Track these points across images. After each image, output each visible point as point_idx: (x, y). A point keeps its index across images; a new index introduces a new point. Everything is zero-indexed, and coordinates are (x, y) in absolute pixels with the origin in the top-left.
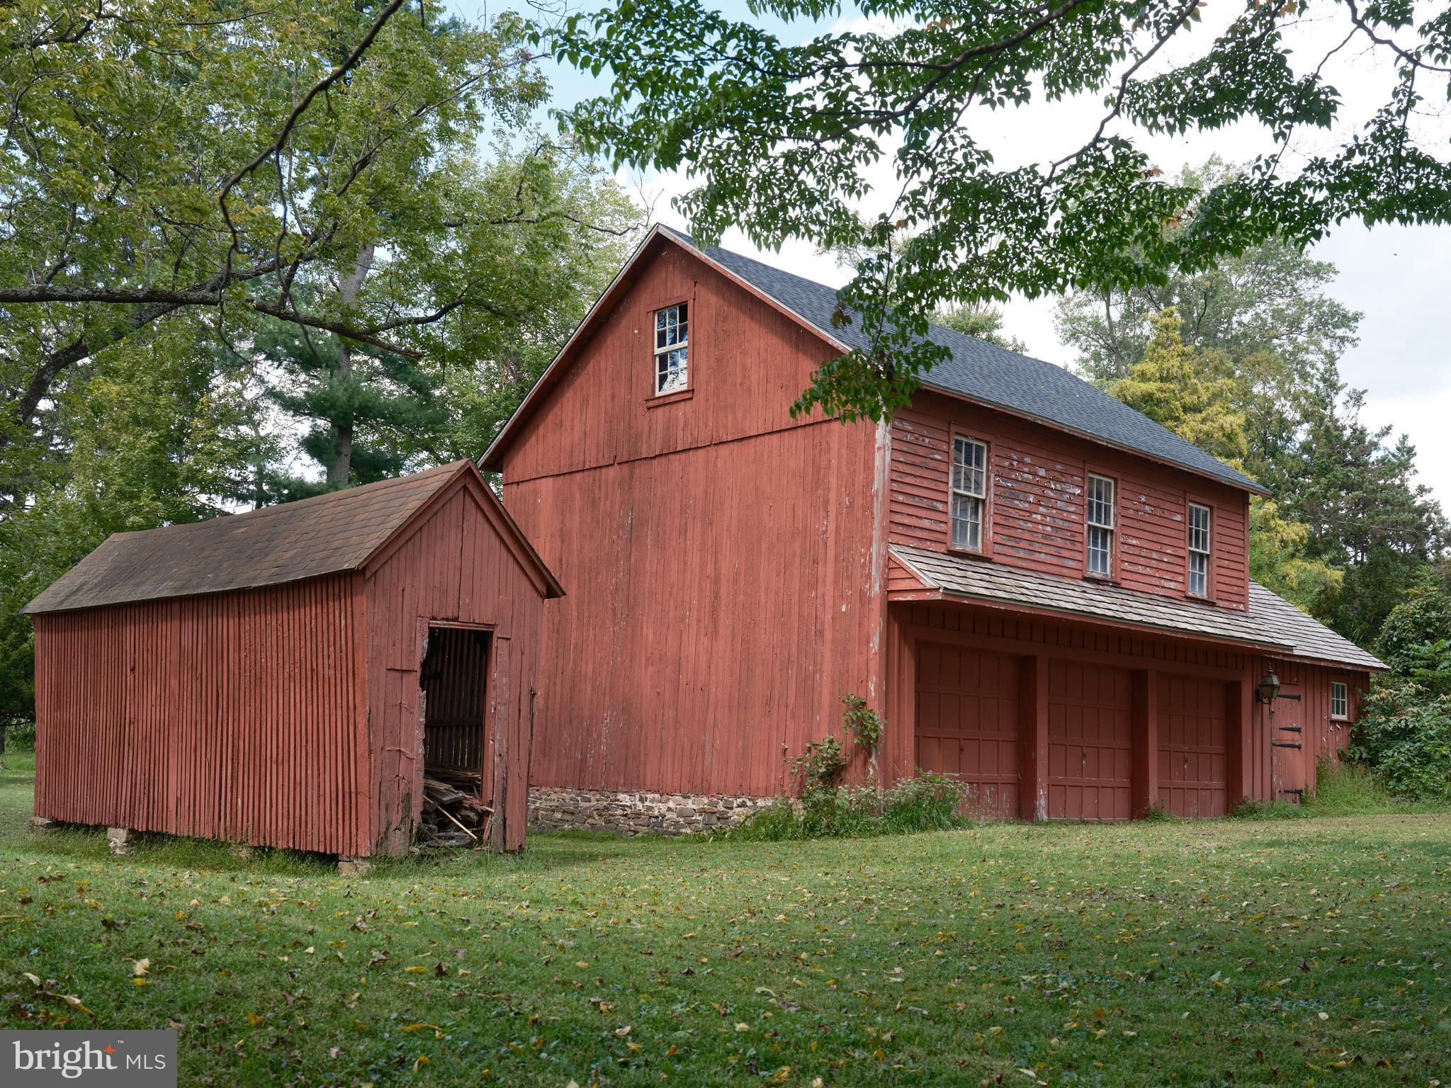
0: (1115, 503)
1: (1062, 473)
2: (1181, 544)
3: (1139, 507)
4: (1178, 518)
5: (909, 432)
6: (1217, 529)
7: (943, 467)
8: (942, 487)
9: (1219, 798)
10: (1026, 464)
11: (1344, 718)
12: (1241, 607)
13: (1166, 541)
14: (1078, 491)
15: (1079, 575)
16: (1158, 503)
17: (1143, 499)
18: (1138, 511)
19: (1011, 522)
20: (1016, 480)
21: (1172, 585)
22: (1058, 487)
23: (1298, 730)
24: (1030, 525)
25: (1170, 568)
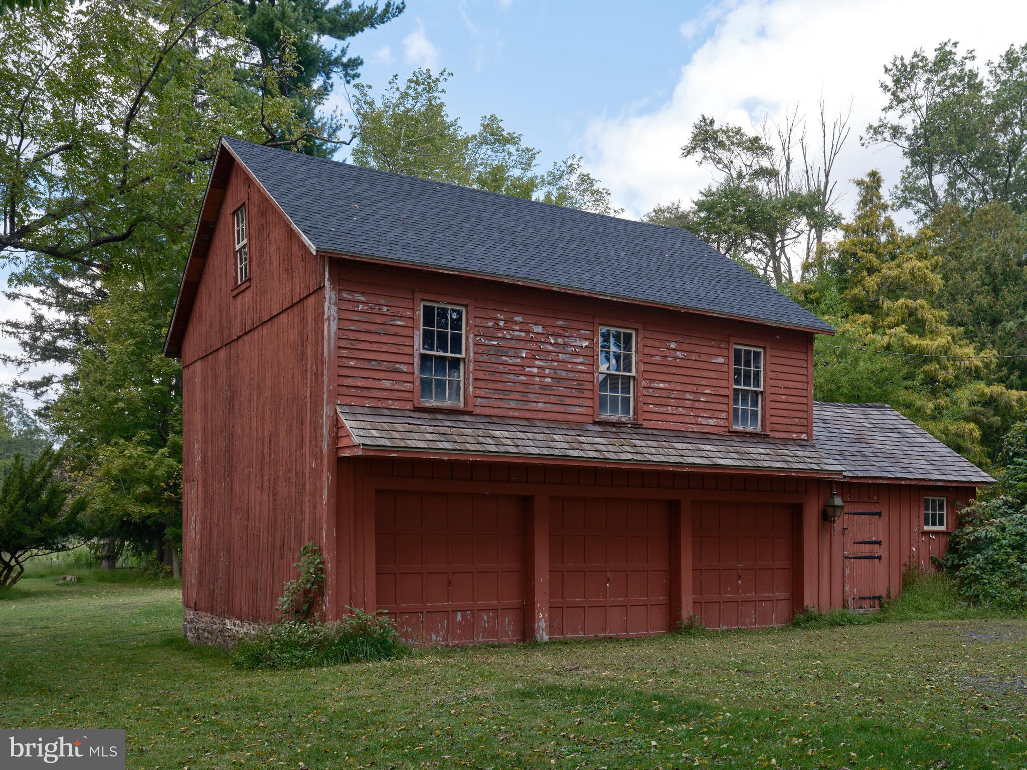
0: (637, 352)
1: (563, 328)
2: (724, 384)
3: (667, 353)
4: (721, 360)
5: (362, 302)
6: (770, 367)
7: (408, 332)
8: (407, 350)
9: (783, 608)
10: (516, 323)
11: (943, 528)
12: (804, 436)
13: (704, 382)
14: (585, 344)
15: (590, 419)
16: (692, 348)
17: (673, 345)
18: (666, 357)
19: (498, 377)
20: (504, 338)
21: (712, 422)
22: (560, 341)
23: (879, 543)
24: (522, 378)
25: (708, 406)
